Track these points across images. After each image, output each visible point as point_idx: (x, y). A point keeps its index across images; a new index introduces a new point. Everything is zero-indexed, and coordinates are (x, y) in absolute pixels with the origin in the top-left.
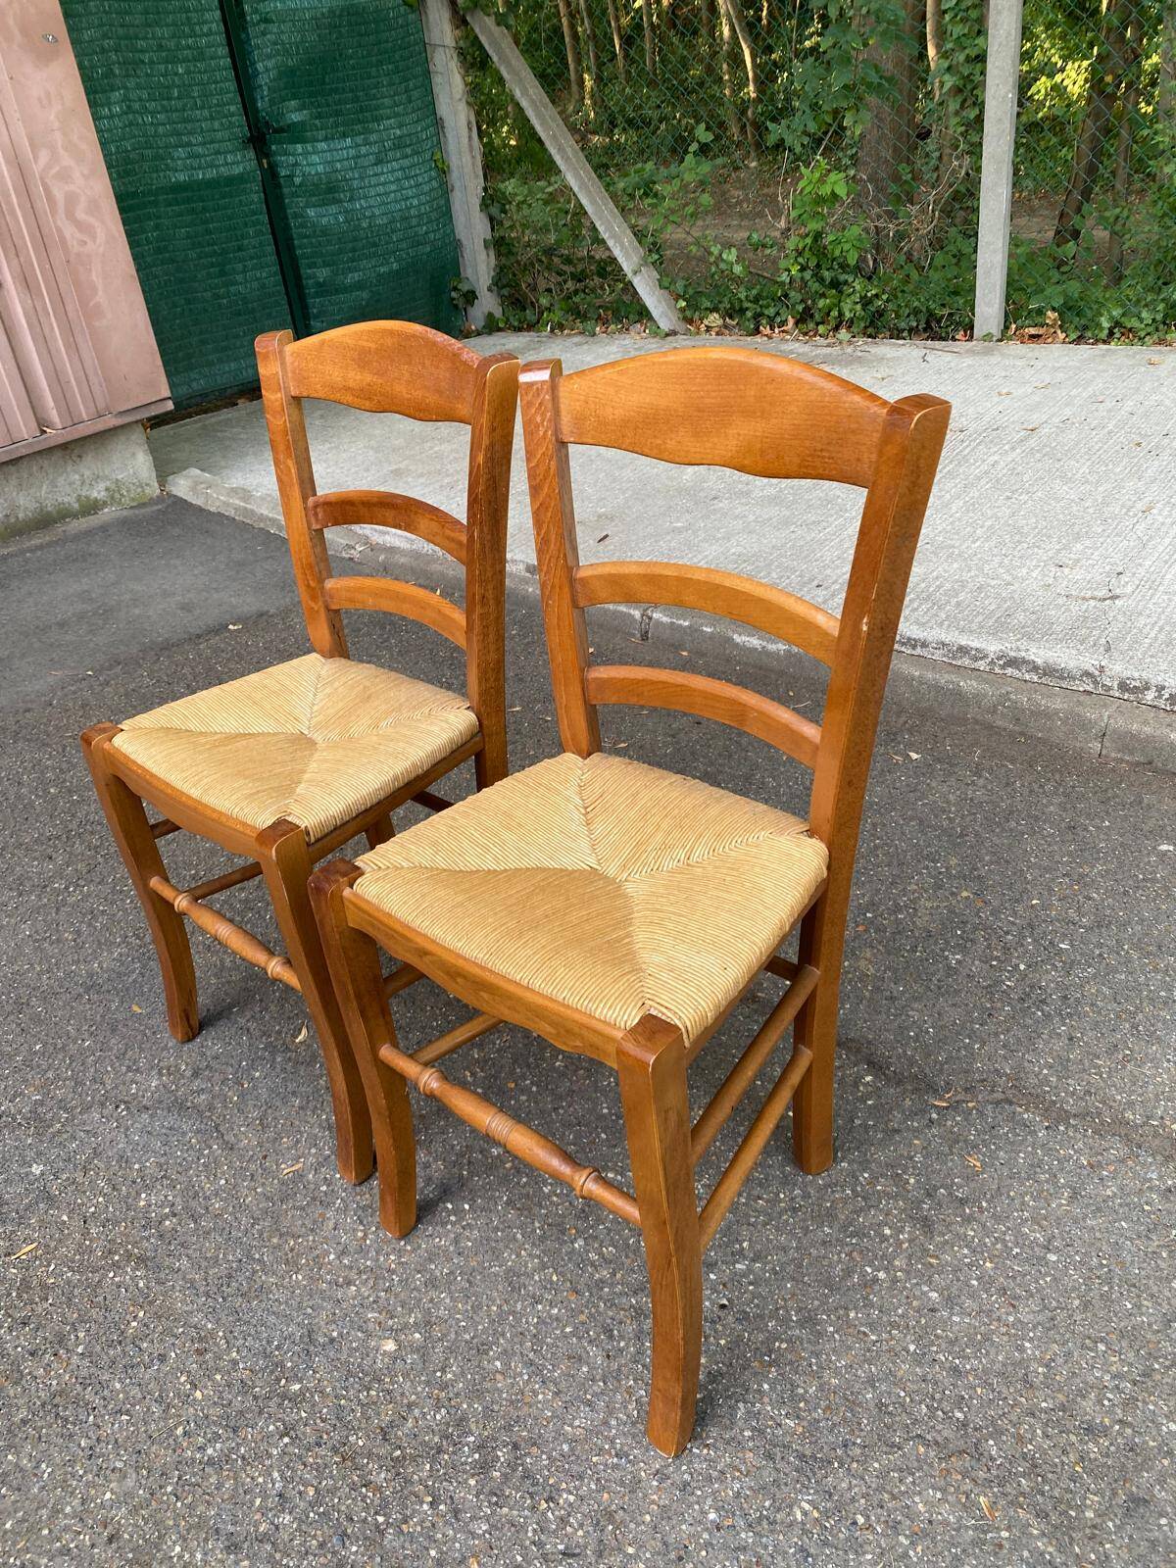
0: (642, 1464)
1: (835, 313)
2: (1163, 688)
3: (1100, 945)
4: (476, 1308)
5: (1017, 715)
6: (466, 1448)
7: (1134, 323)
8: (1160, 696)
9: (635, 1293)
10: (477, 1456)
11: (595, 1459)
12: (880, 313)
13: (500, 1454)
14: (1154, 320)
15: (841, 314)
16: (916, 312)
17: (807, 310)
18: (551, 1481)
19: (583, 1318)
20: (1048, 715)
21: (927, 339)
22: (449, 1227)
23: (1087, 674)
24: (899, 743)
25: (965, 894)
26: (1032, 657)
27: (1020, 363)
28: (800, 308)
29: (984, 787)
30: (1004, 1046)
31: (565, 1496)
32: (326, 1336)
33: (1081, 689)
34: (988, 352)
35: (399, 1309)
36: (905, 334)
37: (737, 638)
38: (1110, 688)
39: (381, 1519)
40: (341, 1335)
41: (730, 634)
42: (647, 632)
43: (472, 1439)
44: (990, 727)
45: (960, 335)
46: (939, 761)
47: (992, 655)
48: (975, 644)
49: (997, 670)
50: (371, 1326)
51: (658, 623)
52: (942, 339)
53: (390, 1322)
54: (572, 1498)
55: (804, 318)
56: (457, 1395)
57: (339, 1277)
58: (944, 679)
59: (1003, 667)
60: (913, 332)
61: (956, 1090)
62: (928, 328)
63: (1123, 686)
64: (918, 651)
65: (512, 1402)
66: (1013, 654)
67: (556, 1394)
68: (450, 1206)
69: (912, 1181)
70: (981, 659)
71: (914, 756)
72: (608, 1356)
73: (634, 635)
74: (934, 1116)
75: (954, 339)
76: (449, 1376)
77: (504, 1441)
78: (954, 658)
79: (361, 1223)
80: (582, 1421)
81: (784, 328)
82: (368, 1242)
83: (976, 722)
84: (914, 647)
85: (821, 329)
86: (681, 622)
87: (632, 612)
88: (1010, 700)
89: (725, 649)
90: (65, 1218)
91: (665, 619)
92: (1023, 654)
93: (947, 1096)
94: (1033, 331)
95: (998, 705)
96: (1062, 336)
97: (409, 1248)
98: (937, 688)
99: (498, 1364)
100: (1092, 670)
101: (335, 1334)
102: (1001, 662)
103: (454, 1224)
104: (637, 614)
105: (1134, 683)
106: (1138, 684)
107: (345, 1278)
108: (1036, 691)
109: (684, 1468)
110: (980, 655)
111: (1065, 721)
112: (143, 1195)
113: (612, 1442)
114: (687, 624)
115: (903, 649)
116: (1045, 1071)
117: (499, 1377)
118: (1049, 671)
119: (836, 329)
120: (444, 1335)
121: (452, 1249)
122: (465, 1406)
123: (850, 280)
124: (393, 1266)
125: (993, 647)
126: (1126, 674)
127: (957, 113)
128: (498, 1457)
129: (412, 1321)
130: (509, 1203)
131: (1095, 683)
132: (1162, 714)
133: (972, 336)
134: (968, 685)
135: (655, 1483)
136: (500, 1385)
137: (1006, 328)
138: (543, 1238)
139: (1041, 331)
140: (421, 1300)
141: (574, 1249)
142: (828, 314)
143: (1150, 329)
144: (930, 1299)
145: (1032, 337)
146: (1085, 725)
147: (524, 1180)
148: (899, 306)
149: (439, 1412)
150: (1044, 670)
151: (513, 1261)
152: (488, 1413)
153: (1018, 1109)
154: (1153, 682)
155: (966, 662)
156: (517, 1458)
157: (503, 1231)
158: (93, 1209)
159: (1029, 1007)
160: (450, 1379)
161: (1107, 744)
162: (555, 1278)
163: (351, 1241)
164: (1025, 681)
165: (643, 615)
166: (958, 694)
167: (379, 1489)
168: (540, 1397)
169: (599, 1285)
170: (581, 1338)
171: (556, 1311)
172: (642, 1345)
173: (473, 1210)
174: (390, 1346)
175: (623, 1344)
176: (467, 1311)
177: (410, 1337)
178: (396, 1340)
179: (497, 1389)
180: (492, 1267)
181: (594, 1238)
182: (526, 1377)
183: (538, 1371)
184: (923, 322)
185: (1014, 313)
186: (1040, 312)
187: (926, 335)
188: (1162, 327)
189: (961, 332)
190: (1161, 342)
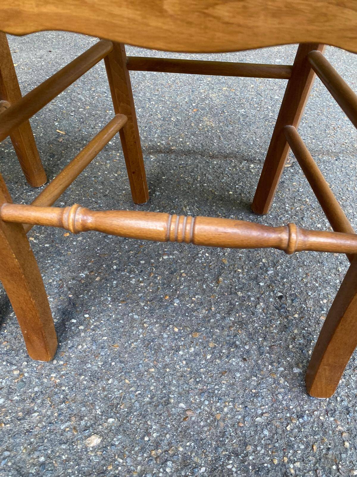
0: (316, 413)
4: (140, 376)
9: (229, 314)
11: (288, 428)
13: (230, 467)
18: (276, 462)
19: (211, 345)
22: (83, 334)
25: (225, 89)
31: (292, 466)
32: (34, 465)
35: (83, 409)
40: (48, 457)
50: (69, 435)
53: (83, 423)
54: (298, 464)
56: (170, 444)
57: (17, 412)
61: (290, 159)
65: (209, 425)
67: (233, 401)
68: (74, 321)
69: (308, 200)
72: (245, 359)
76: (155, 435)
77: (225, 455)
79: (11, 364)
82: (26, 375)
93: (288, 162)
97: (61, 363)
99: (182, 405)
101: (42, 459)
103: (84, 331)
107: (23, 410)
109: (339, 399)
113: (289, 410)
116: (314, 141)
117: (189, 413)
120: (130, 408)
121: (94, 347)
122: (181, 449)
124: (58, 381)
128: (230, 470)
129: (99, 412)
130: (114, 300)
135: (332, 419)
136: (193, 419)
138: (152, 311)
140: (95, 393)
141: (175, 307)
147: (115, 282)
149: (166, 466)
151: (143, 334)
152: (201, 443)
156: (243, 462)
157: (123, 319)
160: (157, 437)
162: (176, 330)
163: (11, 382)
168: (226, 410)
169: (206, 319)
170: (220, 358)
171: (192, 350)
172: (258, 341)
173: (92, 316)
174: (95, 441)
175: (247, 347)
176: (135, 382)
177: (106, 425)
178: (97, 434)
179: (194, 422)
180: (130, 344)
181: (183, 295)
182: (207, 403)
183: (211, 394)
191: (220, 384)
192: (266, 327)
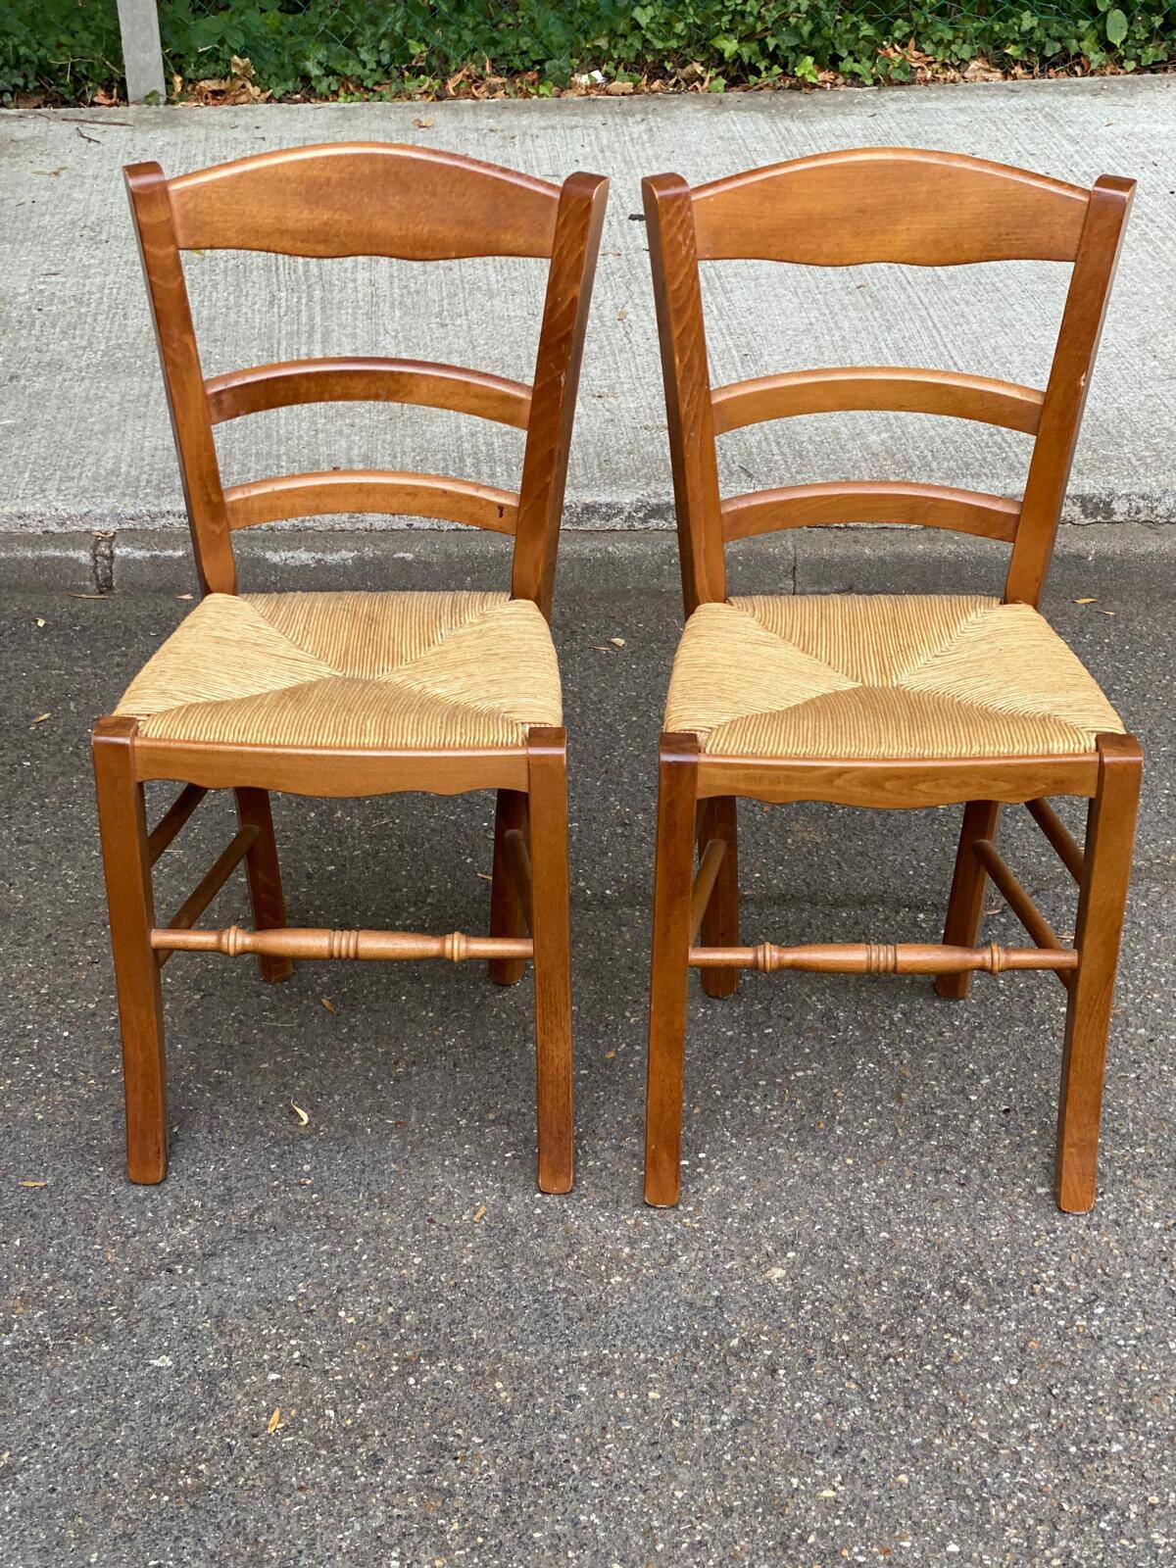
0: (1073, 1228)
4: (814, 1212)
6: (933, 1294)
7: (352, 68)
9: (928, 1138)
10: (948, 1293)
11: (1036, 1244)
13: (963, 1282)
14: (378, 63)
18: (1023, 1274)
19: (909, 1173)
22: (706, 1177)
31: (1044, 1276)
32: (707, 1299)
35: (747, 1249)
37: (273, 557)
39: (929, 1367)
40: (721, 1292)
41: (258, 552)
42: (109, 579)
43: (929, 1286)
45: (100, 96)
46: (646, 639)
47: (628, 509)
48: (603, 499)
49: (638, 525)
50: (740, 1272)
51: (126, 562)
52: (66, 103)
53: (753, 1260)
54: (1051, 1273)
56: (879, 1270)
57: (655, 1259)
59: (644, 520)
60: (19, 94)
62: (42, 88)
65: (927, 1250)
66: (653, 501)
67: (955, 1226)
68: (685, 1163)
70: (616, 515)
71: (620, 642)
72: (963, 1185)
73: (83, 589)
75: (93, 104)
76: (856, 1263)
77: (955, 1273)
78: (579, 523)
80: (998, 1230)
83: (640, 591)
86: (170, 552)
87: (72, 554)
90: (274, 1376)
91: (139, 554)
94: (212, 85)
95: (664, 563)
96: (255, 91)
97: (691, 1208)
99: (884, 1235)
102: (641, 515)
103: (707, 1173)
104: (83, 556)
107: (663, 1256)
110: (612, 511)
111: (746, 565)
112: (342, 1314)
113: (1034, 1228)
114: (180, 553)
117: (896, 1242)
120: (813, 1242)
121: (731, 1189)
122: (896, 1273)
124: (696, 1226)
125: (627, 498)
128: (965, 1284)
129: (770, 1249)
130: (736, 1135)
132: (840, 534)
133: (123, 97)
134: (621, 549)
135: (1095, 1232)
136: (904, 1246)
137: (168, 82)
138: (803, 1143)
139: (224, 86)
140: (756, 1233)
141: (839, 1136)
143: (377, 77)
144: (1140, 1035)
145: (215, 93)
146: (770, 561)
151: (799, 1169)
152: (919, 1266)
155: (597, 523)
156: (980, 1276)
157: (761, 1155)
158: (297, 1354)
160: (860, 1264)
161: (800, 579)
162: (850, 1161)
163: (628, 1232)
165: (94, 556)
166: (610, 562)
167: (903, 1354)
168: (946, 1234)
169: (892, 1148)
170: (926, 1185)
171: (882, 1180)
172: (979, 1164)
173: (712, 1154)
174: (778, 1273)
175: (964, 1172)
176: (809, 1219)
177: (785, 1260)
178: (778, 1267)
179: (905, 1250)
180: (785, 1183)
181: (847, 1121)
182: (918, 1230)
183: (921, 1222)
184: (31, 78)
185: (174, 62)
186: (214, 56)
187: (39, 99)
188: (395, 73)
189: (101, 92)
190: (397, 95)
191: (933, 1212)
192: (989, 1148)
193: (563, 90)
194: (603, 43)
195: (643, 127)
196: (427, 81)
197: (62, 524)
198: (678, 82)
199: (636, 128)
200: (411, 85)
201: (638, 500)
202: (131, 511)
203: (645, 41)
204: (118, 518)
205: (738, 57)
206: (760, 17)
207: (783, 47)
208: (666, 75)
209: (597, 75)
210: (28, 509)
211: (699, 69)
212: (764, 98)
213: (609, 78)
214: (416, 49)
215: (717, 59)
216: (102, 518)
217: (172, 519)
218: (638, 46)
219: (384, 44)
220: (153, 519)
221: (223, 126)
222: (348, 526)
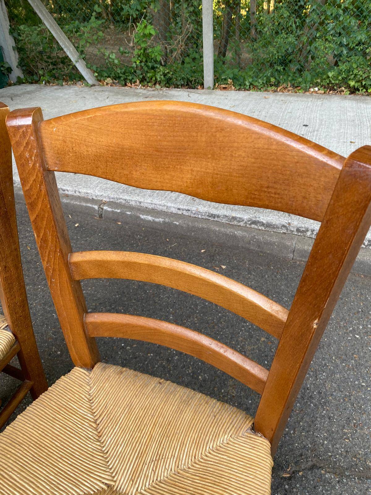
1: (154, 79)
2: (314, 230)
3: (323, 359)
5: (259, 244)
7: (256, 84)
8: (313, 234)
12: (170, 79)
14: (263, 83)
15: (156, 79)
16: (183, 79)
17: (144, 77)
20: (272, 244)
21: (188, 88)
23: (284, 226)
24: (216, 261)
25: (263, 339)
26: (262, 220)
27: (223, 97)
28: (141, 76)
29: (254, 279)
30: (303, 429)
33: (282, 232)
34: (210, 94)
36: (180, 86)
37: (142, 217)
38: (293, 231)
41: (138, 214)
42: (101, 215)
44: (248, 250)
45: (199, 87)
46: (233, 268)
47: (245, 220)
48: (239, 216)
49: (248, 226)
51: (106, 211)
52: (192, 88)
55: (143, 80)
58: (229, 231)
59: (250, 224)
60: (182, 86)
61: (291, 466)
62: (187, 85)
63: (298, 230)
64: (216, 219)
66: (254, 219)
70: (242, 221)
71: (224, 267)
73: (96, 216)
74: (287, 487)
75: (197, 89)
78: (230, 221)
81: (136, 84)
83: (243, 247)
84: (214, 218)
85: (150, 84)
86: (116, 210)
87: (94, 206)
88: (255, 238)
89: (137, 221)
91: (109, 209)
92: (258, 219)
93: (288, 470)
94: (224, 86)
95: (251, 240)
96: (233, 88)
98: (226, 235)
100: (285, 224)
102: (249, 223)
104: (96, 207)
105: (302, 229)
106: (304, 229)
108: (265, 234)
110: (241, 220)
111: (278, 246)
114: (119, 211)
115: (210, 218)
116: (326, 442)
118: (269, 225)
119: (155, 84)
123: (158, 66)
126: (299, 225)
127: (186, 8)
131: (287, 229)
133: (203, 88)
134: (239, 233)
137: (215, 85)
139: (227, 86)
142: (151, 79)
143: (262, 86)
145: (224, 88)
146: (286, 247)
148: (177, 76)
150: (266, 225)
153: (323, 472)
154: (310, 228)
155: (235, 223)
159: (307, 402)
161: (295, 255)
164: (260, 230)
165: (99, 208)
166: (235, 237)
184: (186, 82)
185: (217, 80)
186: (225, 79)
187: (187, 87)
188: (266, 85)
189: (200, 86)
190: (266, 90)
193: (305, 92)
194: (319, 81)
195: (321, 102)
196: (273, 88)
197: (96, 197)
198: (337, 92)
199: (319, 103)
200: (269, 88)
201: (249, 218)
202: (112, 196)
203: (330, 81)
204: (109, 198)
205: (354, 86)
206: (362, 76)
207: (367, 84)
208: (335, 90)
209: (316, 89)
210: (89, 192)
211: (343, 89)
212: (358, 97)
213: (319, 90)
214: (273, 80)
215: (348, 87)
216: (105, 197)
217: (122, 201)
218: (328, 82)
219: (265, 78)
220: (117, 200)
221: (220, 95)
222: (166, 210)
